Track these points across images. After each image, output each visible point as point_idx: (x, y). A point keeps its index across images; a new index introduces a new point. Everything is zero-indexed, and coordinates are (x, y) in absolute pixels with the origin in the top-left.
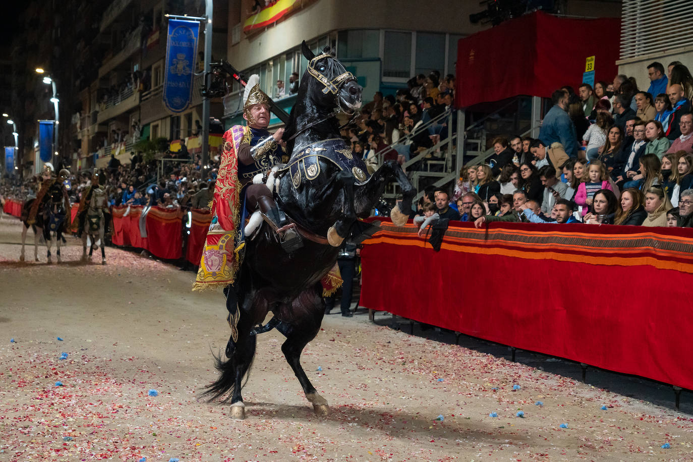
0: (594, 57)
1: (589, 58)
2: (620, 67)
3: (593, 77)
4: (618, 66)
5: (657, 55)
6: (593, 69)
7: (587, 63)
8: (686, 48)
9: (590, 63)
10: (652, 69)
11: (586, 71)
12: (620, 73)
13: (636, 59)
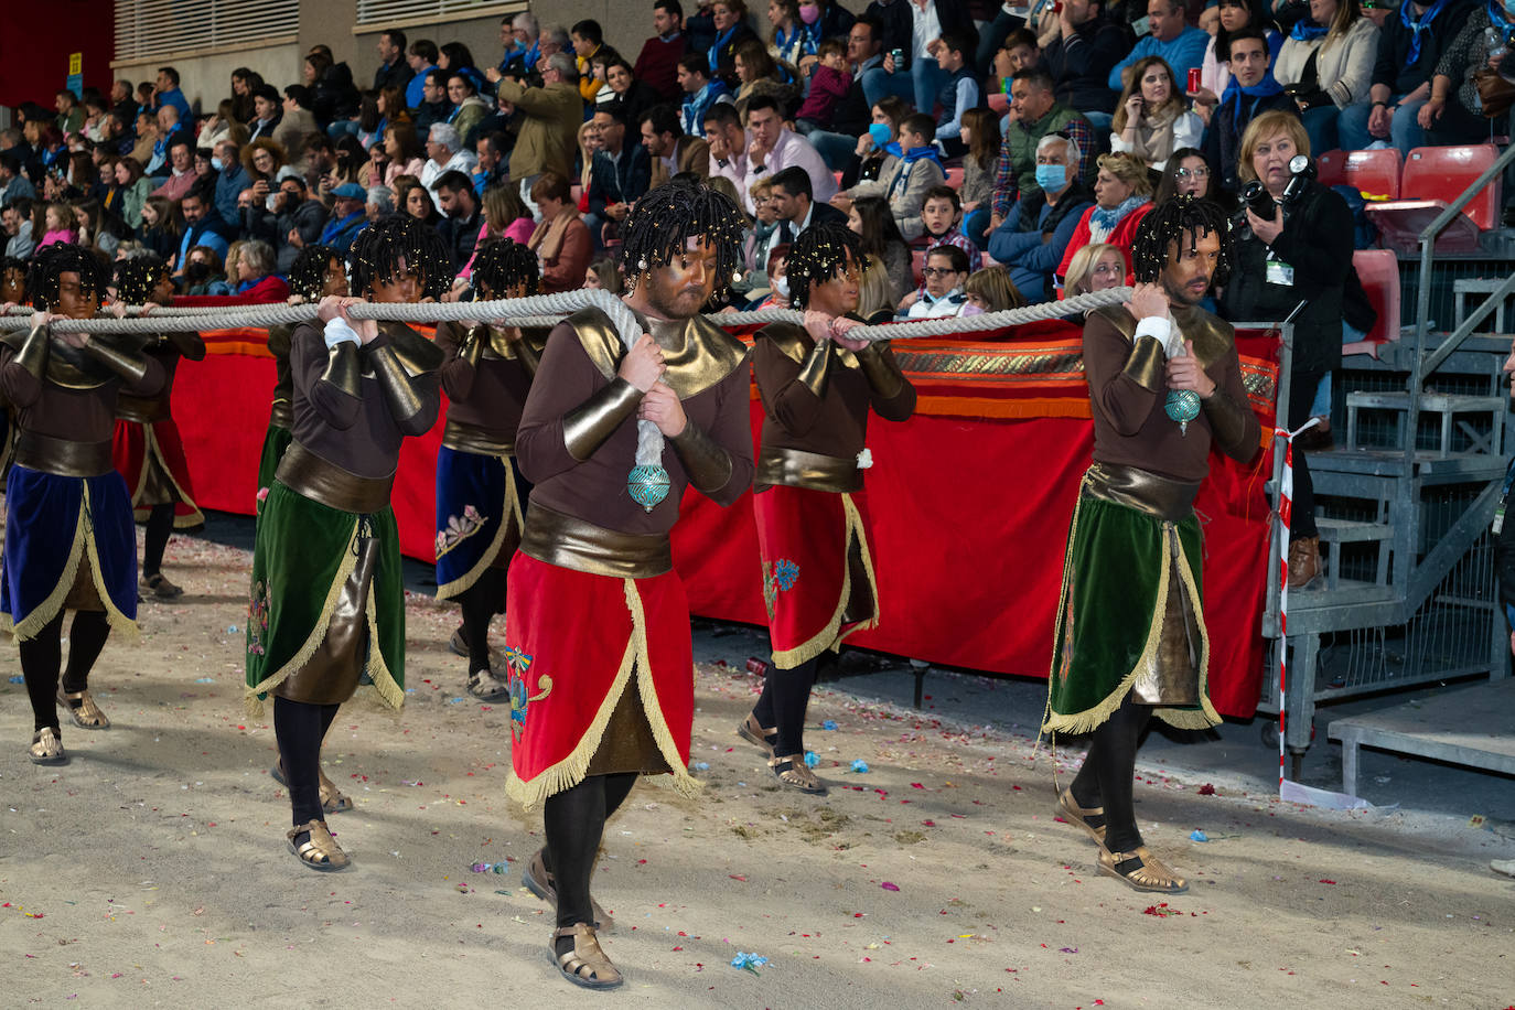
0: (80, 55)
1: (73, 56)
2: (115, 72)
3: (80, 83)
4: (113, 69)
5: (167, 57)
6: (79, 71)
7: (71, 63)
8: (199, 51)
9: (76, 63)
10: (163, 73)
11: (71, 73)
12: (117, 78)
13: (136, 61)
